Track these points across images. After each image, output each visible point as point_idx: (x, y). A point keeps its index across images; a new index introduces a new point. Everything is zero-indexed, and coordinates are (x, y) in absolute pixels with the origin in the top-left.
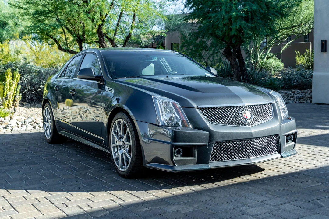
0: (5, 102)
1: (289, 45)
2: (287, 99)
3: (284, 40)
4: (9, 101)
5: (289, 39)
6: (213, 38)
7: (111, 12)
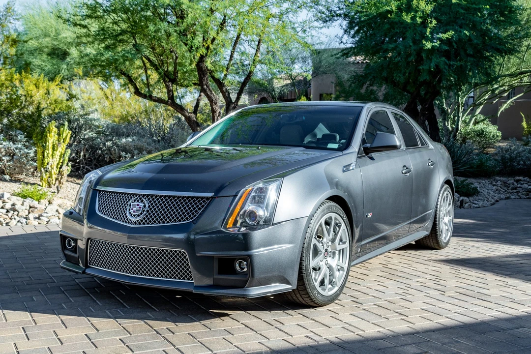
0: (44, 175)
1: (513, 103)
2: (506, 191)
3: (504, 95)
4: (50, 173)
5: (512, 94)
6: (388, 86)
7: (222, 36)
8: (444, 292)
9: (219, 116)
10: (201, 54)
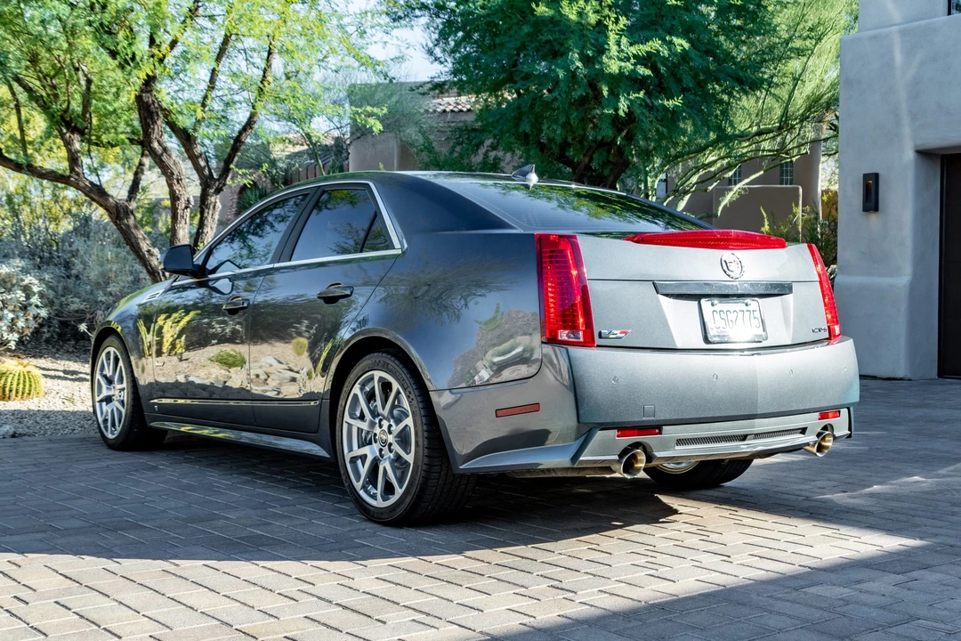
1: (744, 190)
3: (727, 176)
5: (736, 174)
8: (729, 557)
9: (186, 208)
10: (147, 75)
